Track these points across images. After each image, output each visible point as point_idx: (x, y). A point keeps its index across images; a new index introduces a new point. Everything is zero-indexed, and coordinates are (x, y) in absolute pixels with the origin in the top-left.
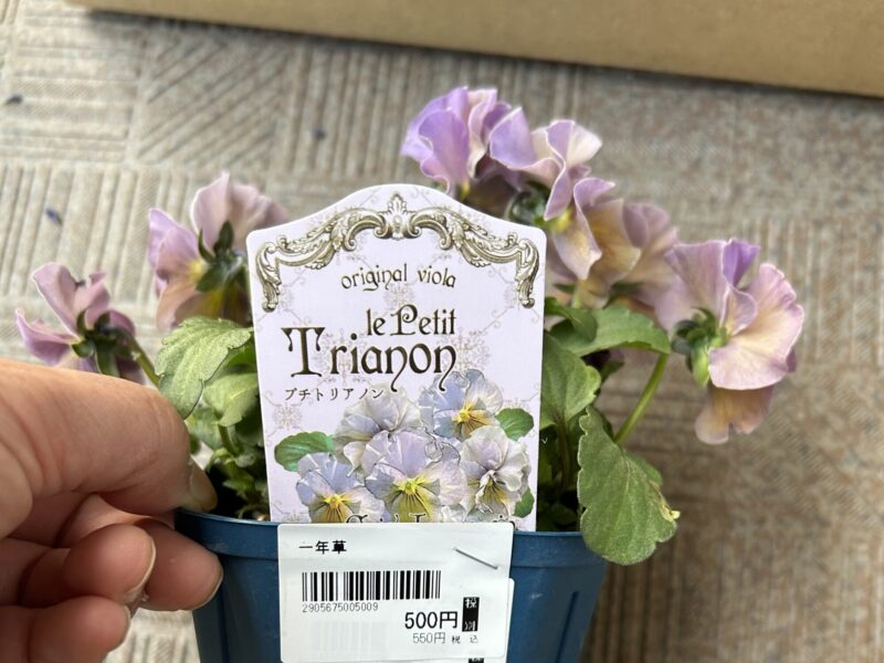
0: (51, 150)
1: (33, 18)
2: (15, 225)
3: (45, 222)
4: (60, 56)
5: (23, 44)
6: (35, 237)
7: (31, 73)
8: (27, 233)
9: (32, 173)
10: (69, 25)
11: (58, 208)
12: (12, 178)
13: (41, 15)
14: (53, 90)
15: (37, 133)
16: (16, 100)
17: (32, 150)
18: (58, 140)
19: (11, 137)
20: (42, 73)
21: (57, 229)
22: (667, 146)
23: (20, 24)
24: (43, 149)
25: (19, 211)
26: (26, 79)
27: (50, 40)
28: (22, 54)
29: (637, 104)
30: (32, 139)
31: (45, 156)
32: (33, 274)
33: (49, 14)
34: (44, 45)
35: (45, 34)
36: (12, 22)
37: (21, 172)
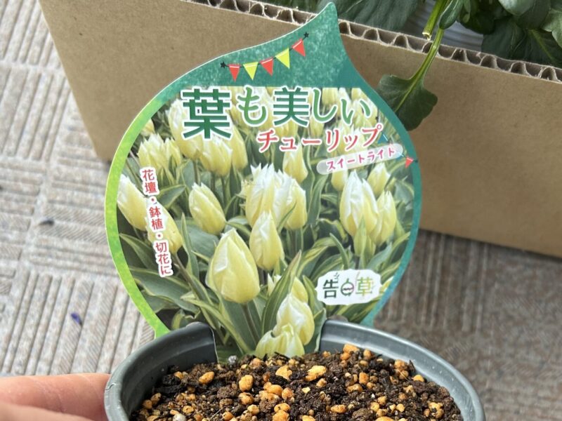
0: (76, 264)
1: (65, 159)
2: (44, 321)
3: (69, 321)
4: (87, 191)
5: (57, 178)
6: (59, 334)
7: (62, 202)
8: (53, 330)
9: (60, 282)
10: (96, 168)
11: (80, 312)
12: (43, 284)
13: (72, 157)
14: (79, 218)
15: (65, 250)
16: (50, 223)
17: (61, 263)
18: (82, 257)
19: (43, 251)
20: (72, 203)
21: (78, 328)
22: (552, 305)
23: (54, 163)
24: (69, 263)
25: (47, 311)
26: (58, 206)
27: (78, 178)
28: (55, 186)
29: (529, 272)
30: (60, 254)
31: (71, 268)
32: (56, 362)
33: (79, 157)
34: (74, 181)
35: (76, 172)
36: (48, 160)
37: (51, 279)
